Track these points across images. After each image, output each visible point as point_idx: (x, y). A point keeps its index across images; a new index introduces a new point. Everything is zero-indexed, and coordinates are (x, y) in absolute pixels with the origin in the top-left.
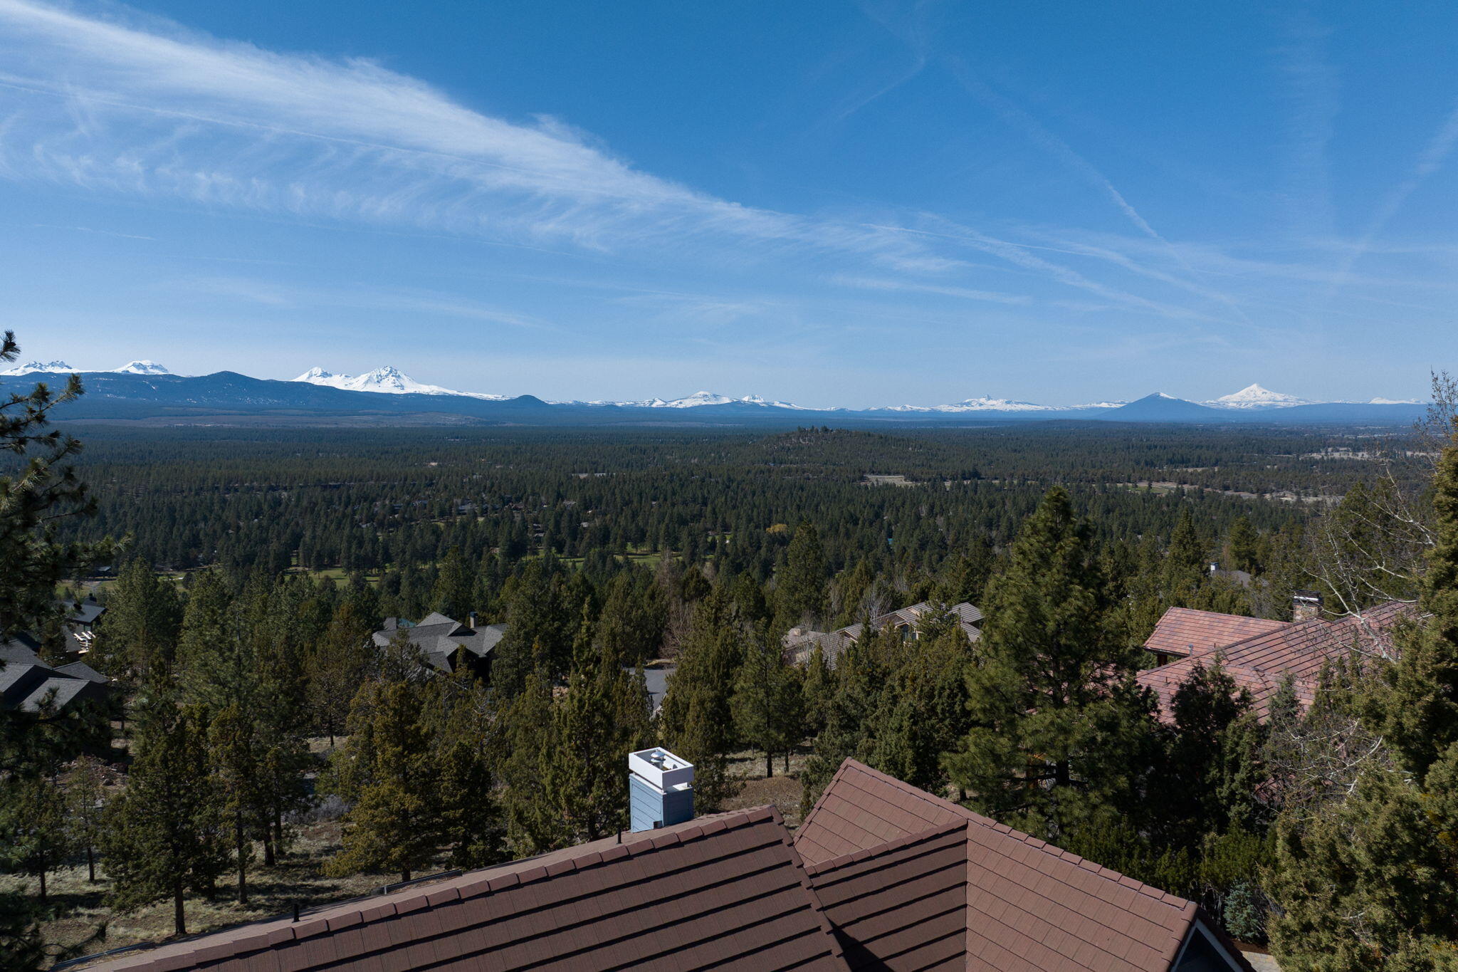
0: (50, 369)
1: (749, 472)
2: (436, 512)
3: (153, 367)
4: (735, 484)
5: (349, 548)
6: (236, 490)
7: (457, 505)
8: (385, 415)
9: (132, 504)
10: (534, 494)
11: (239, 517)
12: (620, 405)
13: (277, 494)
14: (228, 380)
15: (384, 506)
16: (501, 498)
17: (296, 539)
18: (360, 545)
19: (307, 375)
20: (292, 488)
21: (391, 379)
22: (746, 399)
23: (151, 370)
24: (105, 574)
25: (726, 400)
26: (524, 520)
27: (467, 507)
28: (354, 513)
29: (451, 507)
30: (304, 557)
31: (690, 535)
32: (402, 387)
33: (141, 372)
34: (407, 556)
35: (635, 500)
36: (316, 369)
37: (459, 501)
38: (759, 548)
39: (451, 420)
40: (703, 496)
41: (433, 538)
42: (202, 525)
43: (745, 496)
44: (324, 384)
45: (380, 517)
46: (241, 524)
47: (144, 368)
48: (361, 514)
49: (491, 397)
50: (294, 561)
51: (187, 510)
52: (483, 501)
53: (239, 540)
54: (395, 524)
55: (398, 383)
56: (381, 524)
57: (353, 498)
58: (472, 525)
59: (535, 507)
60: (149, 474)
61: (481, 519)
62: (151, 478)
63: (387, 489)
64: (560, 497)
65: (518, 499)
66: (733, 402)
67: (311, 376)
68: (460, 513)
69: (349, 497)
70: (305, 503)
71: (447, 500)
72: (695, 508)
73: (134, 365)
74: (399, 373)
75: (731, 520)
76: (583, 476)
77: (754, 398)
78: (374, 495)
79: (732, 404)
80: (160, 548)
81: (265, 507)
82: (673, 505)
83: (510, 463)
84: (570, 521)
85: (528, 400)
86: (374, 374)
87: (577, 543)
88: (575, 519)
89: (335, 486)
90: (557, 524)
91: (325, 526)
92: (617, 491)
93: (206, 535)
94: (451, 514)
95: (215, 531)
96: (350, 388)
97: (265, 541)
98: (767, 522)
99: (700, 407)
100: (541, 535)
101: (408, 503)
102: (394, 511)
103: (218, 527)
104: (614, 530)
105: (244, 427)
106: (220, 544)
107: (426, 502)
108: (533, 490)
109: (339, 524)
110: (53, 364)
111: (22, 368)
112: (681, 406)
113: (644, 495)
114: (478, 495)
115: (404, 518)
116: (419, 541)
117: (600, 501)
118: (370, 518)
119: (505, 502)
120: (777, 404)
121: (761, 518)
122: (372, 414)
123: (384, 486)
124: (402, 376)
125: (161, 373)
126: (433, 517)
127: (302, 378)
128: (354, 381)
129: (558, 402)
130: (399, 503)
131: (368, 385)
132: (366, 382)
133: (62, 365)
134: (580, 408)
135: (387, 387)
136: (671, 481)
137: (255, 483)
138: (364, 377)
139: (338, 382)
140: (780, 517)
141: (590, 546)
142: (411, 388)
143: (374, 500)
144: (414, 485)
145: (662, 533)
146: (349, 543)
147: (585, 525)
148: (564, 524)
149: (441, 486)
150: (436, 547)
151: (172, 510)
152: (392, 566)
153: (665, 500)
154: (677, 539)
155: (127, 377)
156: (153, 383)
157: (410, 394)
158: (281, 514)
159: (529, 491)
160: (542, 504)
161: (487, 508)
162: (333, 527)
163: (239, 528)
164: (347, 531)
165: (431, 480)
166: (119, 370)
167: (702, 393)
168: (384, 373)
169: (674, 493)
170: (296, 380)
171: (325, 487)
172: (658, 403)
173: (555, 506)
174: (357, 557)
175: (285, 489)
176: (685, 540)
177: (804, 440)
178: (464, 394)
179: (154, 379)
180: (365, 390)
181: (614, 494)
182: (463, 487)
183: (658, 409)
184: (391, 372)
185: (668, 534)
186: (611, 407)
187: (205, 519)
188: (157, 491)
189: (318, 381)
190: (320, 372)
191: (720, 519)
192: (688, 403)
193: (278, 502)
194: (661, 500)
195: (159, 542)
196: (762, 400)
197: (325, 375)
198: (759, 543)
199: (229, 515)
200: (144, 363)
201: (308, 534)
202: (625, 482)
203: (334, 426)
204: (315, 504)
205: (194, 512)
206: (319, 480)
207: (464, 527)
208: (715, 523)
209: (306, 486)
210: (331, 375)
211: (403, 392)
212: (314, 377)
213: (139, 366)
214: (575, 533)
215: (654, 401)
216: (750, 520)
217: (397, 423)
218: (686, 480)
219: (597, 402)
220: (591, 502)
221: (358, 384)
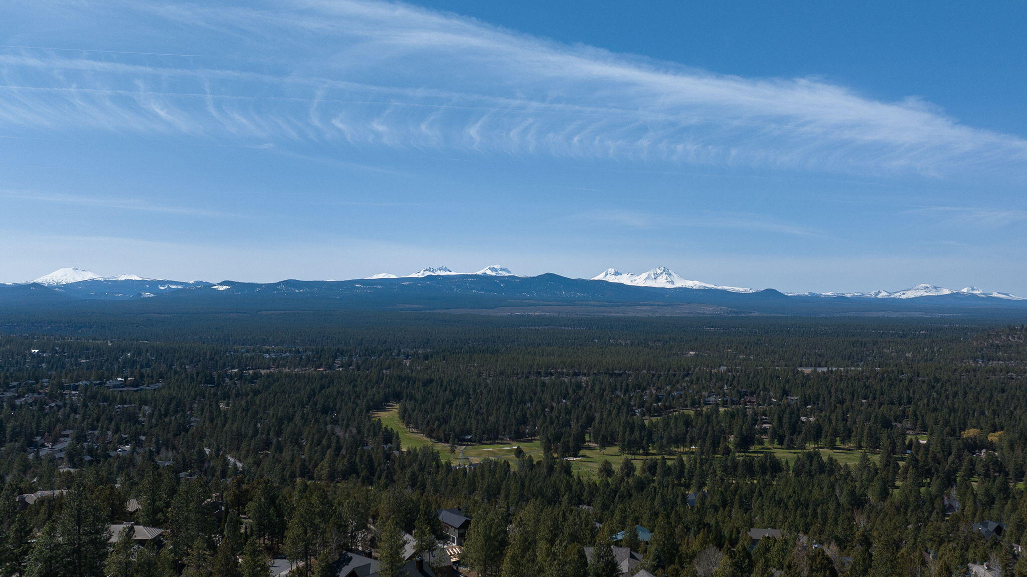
0: (439, 273)
1: (956, 370)
2: (689, 402)
3: (502, 269)
4: (939, 385)
5: (624, 432)
6: (552, 375)
7: (705, 397)
8: (659, 305)
9: (486, 386)
10: (765, 389)
11: (553, 400)
12: (849, 295)
13: (579, 378)
14: (550, 279)
15: (651, 395)
16: (739, 392)
17: (590, 421)
18: (632, 429)
19: (604, 274)
20: (589, 375)
21: (664, 276)
22: (965, 290)
23: (500, 272)
24: (470, 440)
25: (946, 292)
26: (755, 414)
27: (712, 399)
28: (630, 398)
29: (700, 398)
30: (594, 437)
31: (889, 437)
32: (672, 282)
33: (494, 274)
34: (664, 441)
35: (848, 398)
36: (610, 269)
37: (706, 394)
38: (950, 454)
39: (709, 310)
40: (908, 397)
41: (684, 428)
42: (529, 404)
43: (947, 398)
44: (616, 281)
45: (648, 405)
46: (554, 404)
47: (496, 270)
48: (635, 401)
49: (741, 290)
50: (587, 438)
51: (520, 392)
52: (724, 395)
53: (552, 423)
54: (658, 412)
55: (669, 280)
56: (649, 410)
57: (631, 386)
58: (714, 416)
59: (764, 401)
60: (497, 361)
61: (722, 409)
62: (498, 364)
63: (655, 378)
64: (786, 393)
65: (752, 394)
66: (953, 294)
67: (606, 275)
68: (706, 403)
69: (627, 385)
70: (597, 389)
71: (697, 392)
72: (897, 409)
73: (489, 268)
74: (670, 271)
75: (930, 421)
76: (807, 370)
77: (973, 289)
78: (645, 384)
79: (952, 295)
80: (501, 423)
81: (570, 391)
82: (881, 404)
83: (751, 353)
84: (791, 418)
85: (771, 292)
86: (652, 272)
87: (794, 437)
88: (795, 414)
89: (618, 374)
90: (780, 419)
91: (610, 411)
92: (833, 390)
93: (531, 415)
94: (699, 404)
95: (536, 412)
96: (635, 284)
97: (568, 423)
98: (962, 426)
99: (922, 297)
100: (767, 426)
101: (669, 393)
102: (658, 400)
103: (539, 408)
104: (826, 428)
105: (561, 315)
106: (539, 422)
107: (682, 393)
108: (764, 385)
109: (619, 409)
110: (440, 269)
111: (422, 272)
112: (903, 297)
113: (856, 394)
114: (721, 389)
115: (665, 405)
116: (673, 431)
117: (818, 398)
118: (641, 406)
119: (742, 395)
120: (995, 295)
121: (957, 423)
122: (650, 305)
123: (653, 375)
124: (673, 274)
125: (507, 274)
126: (687, 406)
127: (600, 277)
128: (637, 278)
129: (796, 294)
130: (663, 393)
131: (648, 281)
132: (647, 278)
133: (446, 269)
134: (814, 299)
135: (661, 282)
136: (882, 380)
137: (565, 370)
138: (645, 275)
139: (625, 280)
140: (974, 422)
141: (806, 440)
142: (679, 283)
143: (645, 389)
144: (675, 375)
145: (865, 433)
146: (624, 428)
147: (803, 419)
148: (785, 420)
149: (694, 378)
150: (685, 434)
151: (510, 393)
152: (654, 449)
153: (874, 398)
154: (878, 439)
155: (485, 277)
156: (502, 282)
157: (679, 288)
158: (581, 398)
159: (761, 386)
160: (770, 398)
161: (727, 401)
162: (614, 412)
163: (552, 408)
164: (623, 419)
165: (688, 371)
166: (480, 273)
167: (923, 285)
168: (659, 271)
169: (882, 394)
170: (596, 278)
171: (612, 375)
172: (883, 294)
173: (781, 400)
174: (629, 441)
175: (585, 375)
176: (885, 442)
177: (1014, 338)
178: (720, 288)
179: (502, 279)
180: (645, 285)
181: (830, 392)
182: (711, 379)
183: (882, 299)
184: (664, 271)
185: (870, 435)
186: (841, 298)
187: (531, 400)
188: (502, 373)
189: (612, 279)
190: (613, 271)
191: (919, 422)
192: (911, 294)
193: (579, 386)
194: (870, 399)
195: (501, 419)
196: (981, 291)
197: (616, 274)
198: (950, 449)
199: (546, 397)
200: (496, 267)
201: (597, 416)
202: (841, 379)
203: (622, 315)
204: (604, 390)
205: (524, 393)
206: (608, 369)
207: (708, 417)
208: (915, 424)
209: (598, 373)
210: (621, 274)
211: (673, 286)
212: (609, 275)
213: (493, 269)
214: (795, 428)
215: (879, 292)
216: (947, 423)
217: (668, 312)
218: (896, 380)
219: (829, 294)
220: (810, 398)
221: (640, 281)
